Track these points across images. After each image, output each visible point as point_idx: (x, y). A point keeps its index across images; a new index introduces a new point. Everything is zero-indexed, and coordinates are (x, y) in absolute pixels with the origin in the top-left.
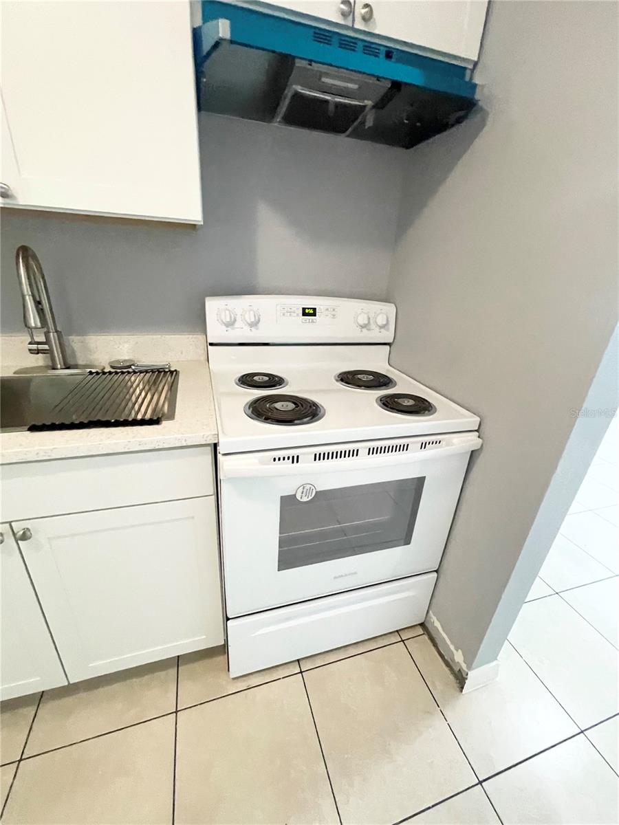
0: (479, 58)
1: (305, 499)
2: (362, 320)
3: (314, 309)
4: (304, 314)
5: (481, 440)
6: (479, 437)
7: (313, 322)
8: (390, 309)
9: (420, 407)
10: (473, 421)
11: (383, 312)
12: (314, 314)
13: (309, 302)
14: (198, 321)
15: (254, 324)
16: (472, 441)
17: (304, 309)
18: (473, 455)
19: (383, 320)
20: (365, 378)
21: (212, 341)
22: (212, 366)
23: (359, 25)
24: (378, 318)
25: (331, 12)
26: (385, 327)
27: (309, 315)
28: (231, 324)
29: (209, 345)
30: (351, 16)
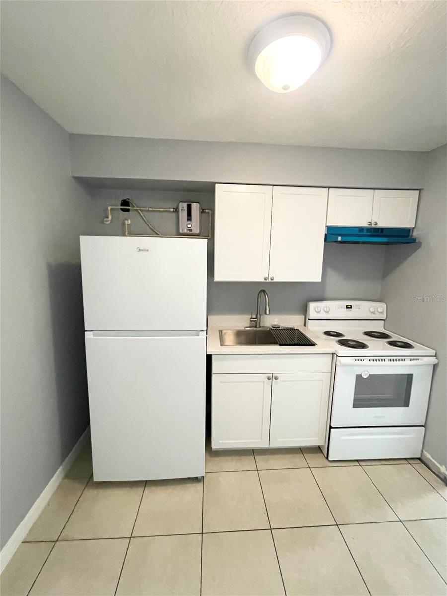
0: (415, 226)
1: (365, 377)
2: (372, 310)
3: (351, 306)
4: (347, 308)
5: (436, 360)
6: (436, 358)
7: (350, 311)
8: (384, 305)
9: (407, 346)
10: (433, 352)
11: (381, 307)
12: (351, 308)
13: (349, 303)
14: (305, 311)
15: (327, 312)
16: (433, 360)
17: (347, 306)
18: (435, 366)
19: (380, 310)
20: (376, 334)
21: (310, 318)
22: (310, 328)
23: (373, 226)
24: (379, 309)
25: (364, 224)
26: (382, 313)
27: (349, 308)
28: (318, 312)
29: (309, 319)
30: (371, 225)
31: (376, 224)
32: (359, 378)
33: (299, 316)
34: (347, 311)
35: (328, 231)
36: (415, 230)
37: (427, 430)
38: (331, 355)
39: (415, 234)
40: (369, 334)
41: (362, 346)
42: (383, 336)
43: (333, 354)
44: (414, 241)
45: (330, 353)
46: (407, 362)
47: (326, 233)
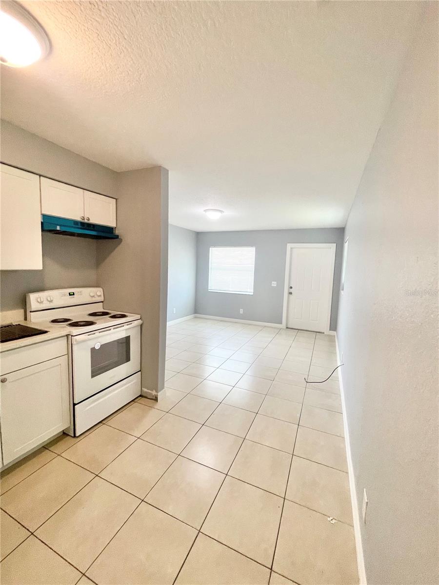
0: (116, 226)
1: (98, 348)
2: (92, 294)
3: (73, 293)
4: (70, 295)
6: (141, 320)
8: (101, 289)
9: (123, 316)
10: (138, 317)
11: (99, 291)
12: (74, 294)
13: (71, 291)
14: (23, 303)
15: (51, 302)
16: (140, 322)
17: (69, 293)
18: (141, 326)
19: (99, 294)
20: (99, 314)
21: (32, 310)
22: (33, 320)
23: (86, 221)
24: (97, 293)
25: (78, 219)
26: (100, 296)
27: (72, 295)
28: (41, 302)
29: (30, 312)
30: (84, 219)
31: (89, 220)
32: (93, 350)
33: (17, 311)
34: (72, 298)
35: (43, 219)
36: (116, 229)
37: (143, 373)
38: (66, 337)
39: (117, 232)
40: (94, 314)
41: (91, 323)
42: (105, 314)
43: (67, 336)
44: (117, 237)
45: (64, 336)
46: (126, 327)
47: (42, 221)
